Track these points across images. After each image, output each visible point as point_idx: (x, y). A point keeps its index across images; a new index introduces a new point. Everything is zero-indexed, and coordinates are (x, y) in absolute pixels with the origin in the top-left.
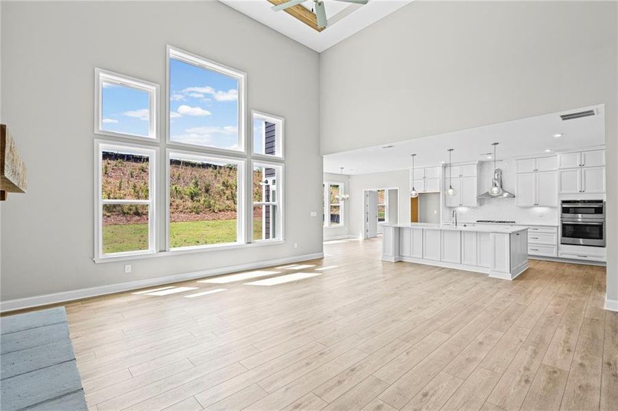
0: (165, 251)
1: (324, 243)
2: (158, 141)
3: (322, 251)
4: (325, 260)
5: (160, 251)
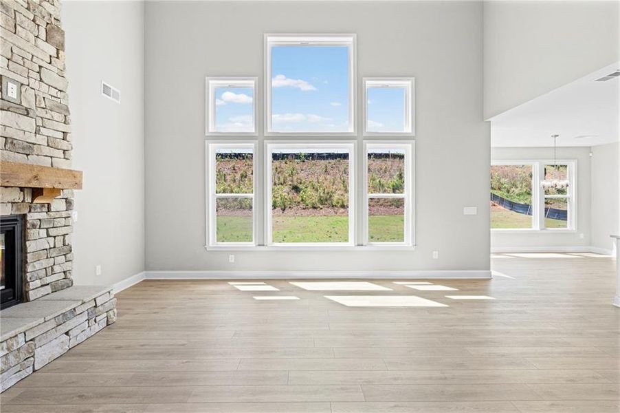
0: (263, 245)
1: (492, 256)
2: (257, 135)
3: (489, 269)
4: (493, 281)
5: (259, 245)
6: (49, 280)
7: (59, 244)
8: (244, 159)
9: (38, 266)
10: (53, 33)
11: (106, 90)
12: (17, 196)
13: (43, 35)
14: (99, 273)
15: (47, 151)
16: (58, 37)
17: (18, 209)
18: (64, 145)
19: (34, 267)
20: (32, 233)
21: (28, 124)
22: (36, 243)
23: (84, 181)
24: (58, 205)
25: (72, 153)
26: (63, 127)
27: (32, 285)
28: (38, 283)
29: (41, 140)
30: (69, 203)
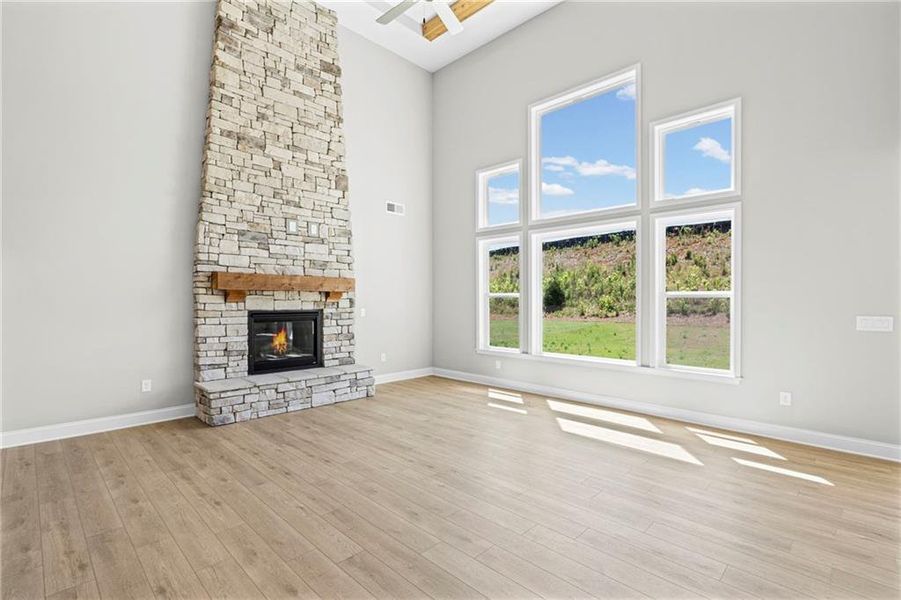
5: (523, 353)
6: (337, 356)
7: (345, 332)
8: (677, 235)
9: (330, 344)
10: (341, 182)
11: (391, 207)
12: (316, 297)
13: (333, 186)
14: (383, 360)
15: (336, 265)
16: (343, 183)
17: (318, 305)
18: (348, 260)
19: (328, 345)
20: (327, 322)
21: (324, 249)
22: (329, 329)
23: (356, 286)
24: (344, 303)
25: (354, 266)
26: (347, 247)
27: (326, 357)
28: (330, 357)
29: (333, 258)
30: (351, 301)
